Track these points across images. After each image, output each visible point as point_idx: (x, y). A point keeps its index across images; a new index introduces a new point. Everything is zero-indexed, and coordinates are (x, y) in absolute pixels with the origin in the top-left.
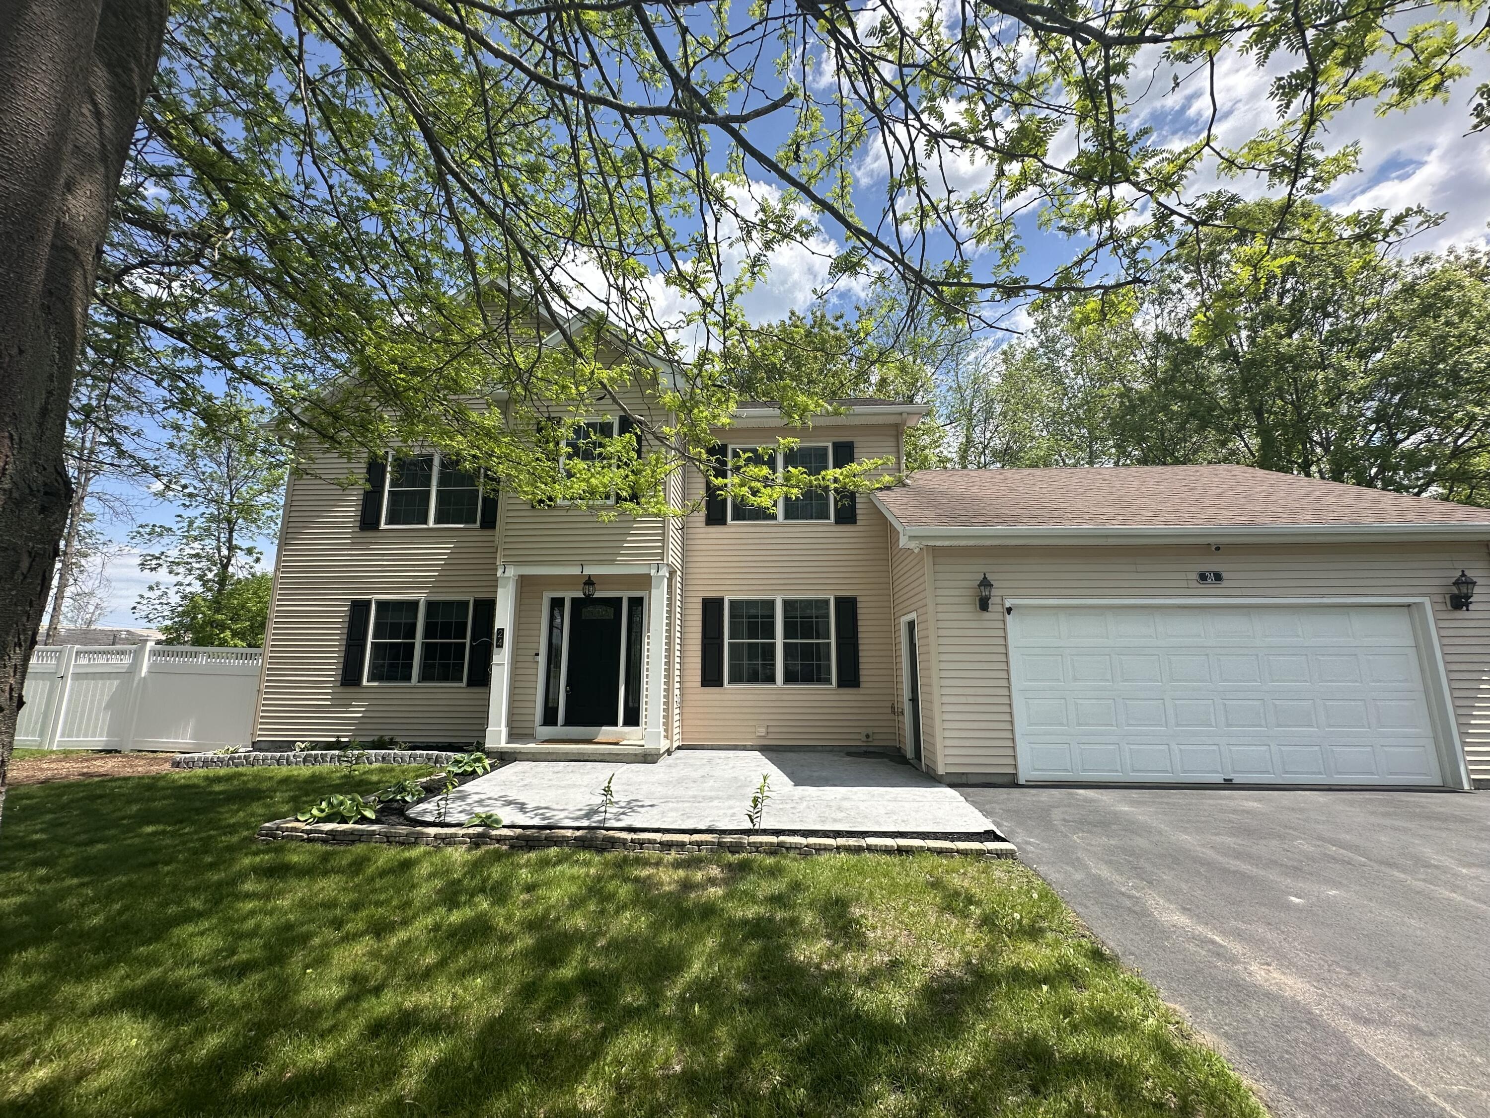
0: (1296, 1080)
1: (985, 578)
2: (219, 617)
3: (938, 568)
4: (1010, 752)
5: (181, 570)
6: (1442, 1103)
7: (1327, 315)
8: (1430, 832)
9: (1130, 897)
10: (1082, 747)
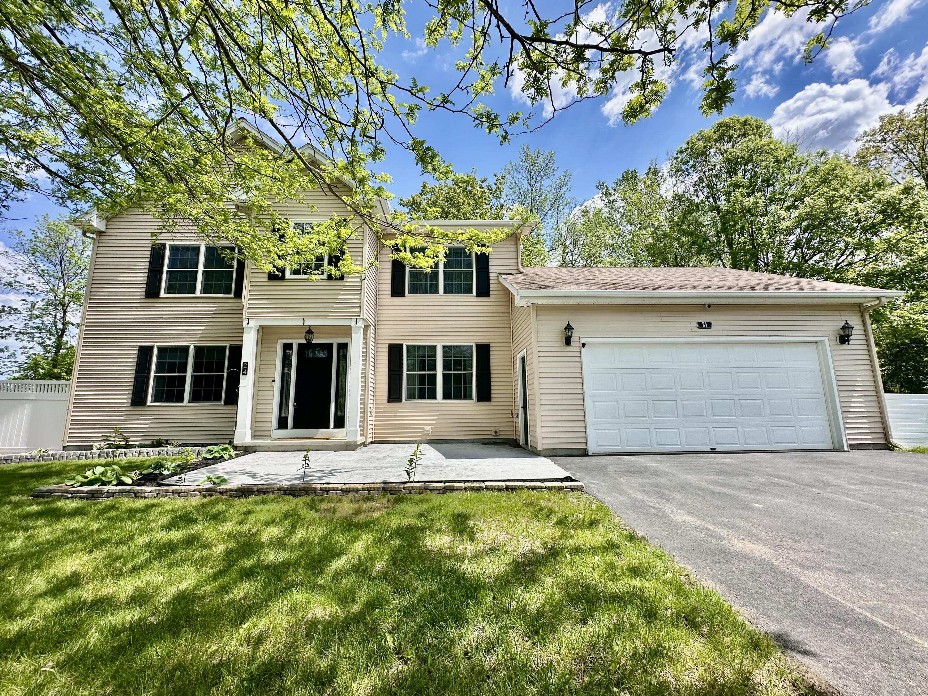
0: (768, 605)
1: (569, 324)
2: (56, 370)
3: (540, 318)
4: (583, 435)
5: (26, 338)
6: (864, 613)
7: (769, 186)
8: (830, 470)
9: (654, 508)
10: (628, 431)
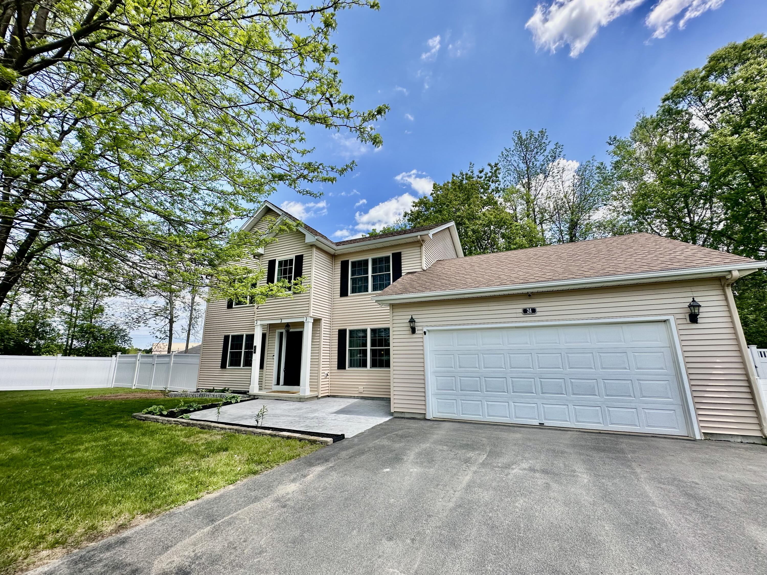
1: (412, 318)
3: (395, 314)
4: (423, 403)
10: (463, 401)
